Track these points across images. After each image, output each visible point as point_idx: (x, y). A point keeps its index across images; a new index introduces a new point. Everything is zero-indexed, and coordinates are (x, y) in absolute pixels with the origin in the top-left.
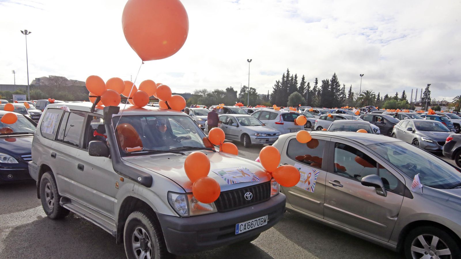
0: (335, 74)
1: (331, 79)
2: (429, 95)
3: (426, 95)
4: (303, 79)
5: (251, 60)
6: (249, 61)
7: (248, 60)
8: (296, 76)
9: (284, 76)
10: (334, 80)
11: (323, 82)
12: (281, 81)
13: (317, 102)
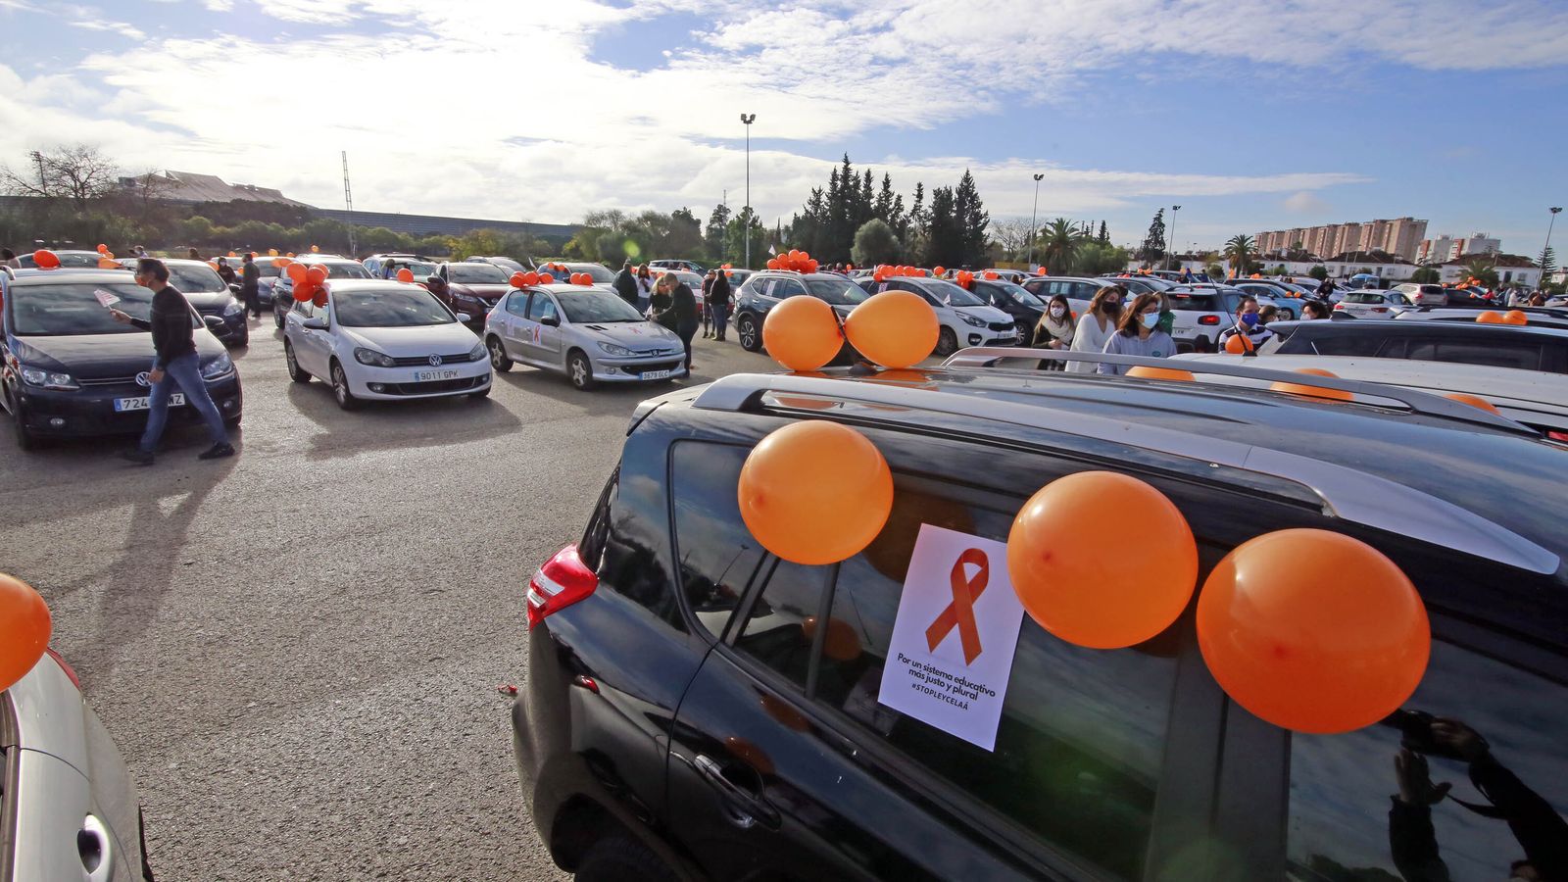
0: (967, 174)
1: (958, 186)
2: (1162, 233)
3: (1155, 234)
4: (887, 184)
5: (753, 117)
6: (748, 119)
7: (743, 117)
8: (868, 175)
9: (834, 176)
10: (967, 189)
11: (937, 193)
12: (827, 189)
13: (920, 248)
